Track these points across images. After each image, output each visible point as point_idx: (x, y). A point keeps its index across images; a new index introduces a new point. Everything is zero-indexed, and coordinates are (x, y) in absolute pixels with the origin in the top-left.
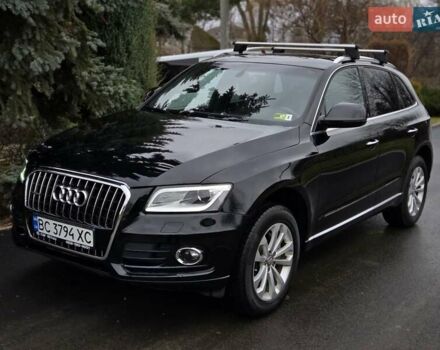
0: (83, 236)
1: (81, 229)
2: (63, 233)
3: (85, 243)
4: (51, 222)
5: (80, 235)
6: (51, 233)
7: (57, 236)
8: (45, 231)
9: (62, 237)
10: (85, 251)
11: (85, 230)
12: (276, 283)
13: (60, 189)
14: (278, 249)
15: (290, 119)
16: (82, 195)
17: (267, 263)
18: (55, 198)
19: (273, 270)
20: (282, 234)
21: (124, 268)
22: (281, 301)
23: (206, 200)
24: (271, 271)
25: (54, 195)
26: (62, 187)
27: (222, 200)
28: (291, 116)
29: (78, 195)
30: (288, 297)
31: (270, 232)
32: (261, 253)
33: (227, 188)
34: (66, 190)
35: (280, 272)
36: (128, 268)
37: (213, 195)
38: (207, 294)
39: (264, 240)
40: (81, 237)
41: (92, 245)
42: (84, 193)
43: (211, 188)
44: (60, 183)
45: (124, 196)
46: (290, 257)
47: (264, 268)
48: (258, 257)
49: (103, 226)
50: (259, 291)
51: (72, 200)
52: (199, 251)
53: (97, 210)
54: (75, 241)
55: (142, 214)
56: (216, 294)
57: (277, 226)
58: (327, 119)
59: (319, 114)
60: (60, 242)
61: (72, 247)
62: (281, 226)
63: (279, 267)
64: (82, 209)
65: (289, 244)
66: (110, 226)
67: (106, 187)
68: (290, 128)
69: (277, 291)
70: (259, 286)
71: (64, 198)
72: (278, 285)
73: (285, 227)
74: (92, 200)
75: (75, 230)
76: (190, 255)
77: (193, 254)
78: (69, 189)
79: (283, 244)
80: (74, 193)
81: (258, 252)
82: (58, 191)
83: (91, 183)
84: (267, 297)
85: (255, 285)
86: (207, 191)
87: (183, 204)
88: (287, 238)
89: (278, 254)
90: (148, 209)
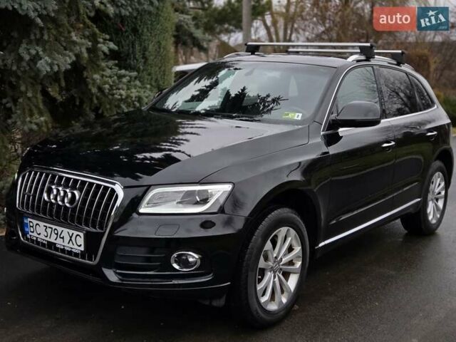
0: (73, 239)
1: (71, 232)
2: (54, 236)
3: (76, 247)
4: (42, 224)
5: (71, 237)
6: (42, 236)
7: (48, 239)
8: (35, 234)
9: (52, 240)
10: (76, 255)
11: (76, 233)
12: (282, 292)
13: (52, 189)
14: (285, 255)
15: (299, 118)
16: (73, 195)
17: (272, 269)
18: (46, 198)
19: (279, 277)
20: (289, 240)
21: (116, 273)
22: (288, 311)
23: (205, 201)
24: (277, 279)
25: (45, 196)
26: (53, 187)
27: (222, 201)
28: (301, 115)
29: (70, 195)
30: (296, 307)
31: (276, 236)
32: (266, 259)
33: (228, 187)
34: (58, 191)
35: (287, 280)
36: (119, 274)
37: (212, 195)
38: (207, 303)
39: (268, 245)
40: (71, 240)
41: (82, 248)
42: (76, 192)
43: (210, 188)
44: (52, 183)
45: (117, 196)
46: (298, 264)
47: (269, 275)
48: (262, 264)
49: (95, 228)
50: (263, 300)
51: (63, 201)
52: (196, 256)
53: (89, 211)
54: (66, 244)
55: (135, 215)
56: (216, 303)
57: (283, 230)
58: (338, 118)
59: (331, 113)
60: (51, 245)
61: (63, 251)
62: (288, 230)
63: (286, 275)
64: (74, 210)
65: (298, 249)
66: (101, 228)
67: (98, 186)
68: (300, 127)
69: (284, 300)
70: (264, 294)
71: (56, 199)
72: (285, 294)
73: (293, 232)
74: (84, 201)
75: (66, 232)
76: (187, 260)
77: (191, 260)
78: (60, 189)
79: (290, 249)
80: (65, 192)
81: (262, 258)
82: (50, 191)
83: (83, 183)
84: (273, 307)
85: (259, 294)
86: (206, 191)
87: (180, 205)
88: (294, 243)
89: (285, 260)
90: (142, 210)
